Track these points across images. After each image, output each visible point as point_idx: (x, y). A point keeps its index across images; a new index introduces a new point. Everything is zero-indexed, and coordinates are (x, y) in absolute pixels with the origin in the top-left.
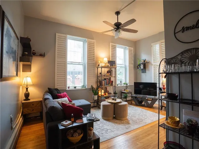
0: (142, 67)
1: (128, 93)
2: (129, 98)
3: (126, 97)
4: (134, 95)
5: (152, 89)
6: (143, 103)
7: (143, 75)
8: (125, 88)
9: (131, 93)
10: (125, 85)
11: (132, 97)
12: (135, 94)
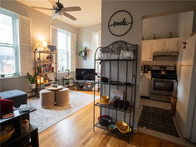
0: (83, 55)
1: (70, 79)
2: (71, 84)
3: (68, 84)
4: (76, 81)
5: (92, 75)
6: (84, 88)
7: (84, 61)
8: (67, 74)
9: (73, 79)
10: (67, 72)
11: (74, 83)
12: (76, 79)
